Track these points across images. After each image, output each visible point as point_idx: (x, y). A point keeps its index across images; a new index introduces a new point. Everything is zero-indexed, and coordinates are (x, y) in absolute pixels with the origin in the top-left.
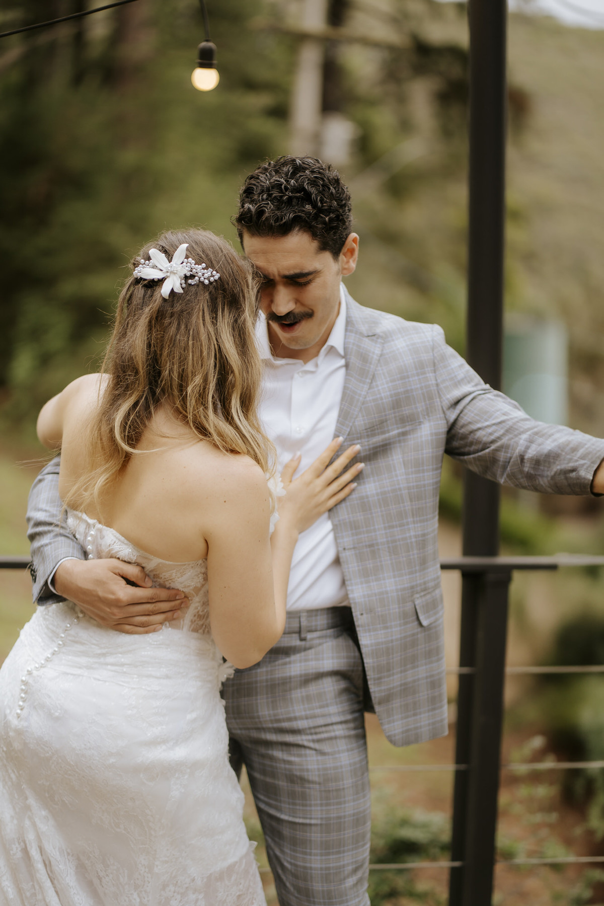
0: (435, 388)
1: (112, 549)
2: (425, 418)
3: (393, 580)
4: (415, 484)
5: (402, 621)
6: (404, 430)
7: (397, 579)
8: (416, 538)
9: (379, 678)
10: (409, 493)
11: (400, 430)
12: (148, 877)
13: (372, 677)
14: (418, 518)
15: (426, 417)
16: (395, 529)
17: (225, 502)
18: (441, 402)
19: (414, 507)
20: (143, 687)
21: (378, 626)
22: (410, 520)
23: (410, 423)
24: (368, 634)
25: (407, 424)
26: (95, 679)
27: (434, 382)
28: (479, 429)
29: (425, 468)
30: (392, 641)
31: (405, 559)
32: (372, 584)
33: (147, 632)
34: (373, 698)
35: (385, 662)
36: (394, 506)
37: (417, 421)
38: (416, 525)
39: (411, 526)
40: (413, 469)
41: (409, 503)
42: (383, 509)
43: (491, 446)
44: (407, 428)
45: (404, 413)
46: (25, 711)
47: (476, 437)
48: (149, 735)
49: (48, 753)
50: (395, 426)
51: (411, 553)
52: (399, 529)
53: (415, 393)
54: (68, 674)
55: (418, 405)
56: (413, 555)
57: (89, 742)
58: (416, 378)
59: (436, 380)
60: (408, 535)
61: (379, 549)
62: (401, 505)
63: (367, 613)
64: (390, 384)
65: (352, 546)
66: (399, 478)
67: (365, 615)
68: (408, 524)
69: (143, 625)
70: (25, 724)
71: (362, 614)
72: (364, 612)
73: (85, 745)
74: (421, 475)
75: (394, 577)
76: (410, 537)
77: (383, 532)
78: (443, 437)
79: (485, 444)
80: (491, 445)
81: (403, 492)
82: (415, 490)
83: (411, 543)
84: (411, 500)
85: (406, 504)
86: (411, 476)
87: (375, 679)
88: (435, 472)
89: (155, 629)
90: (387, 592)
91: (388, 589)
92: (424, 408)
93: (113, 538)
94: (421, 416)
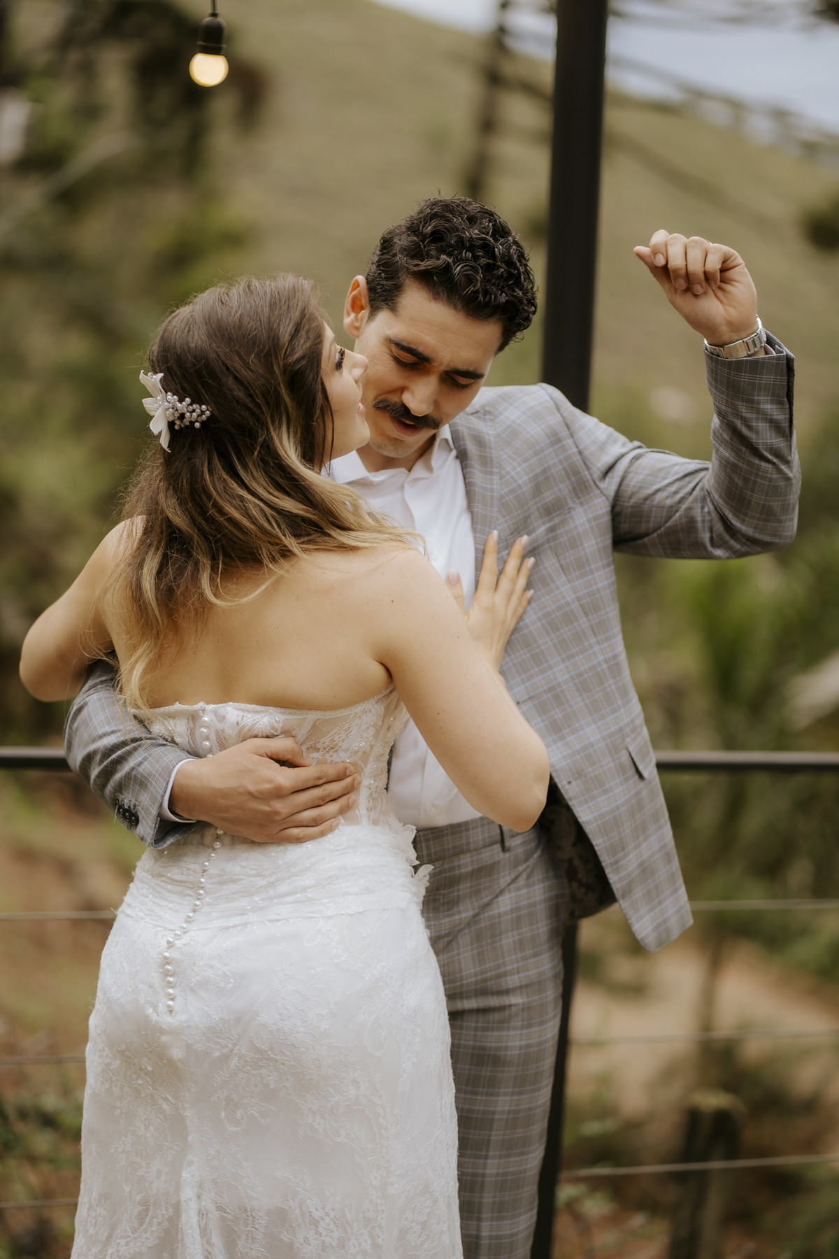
0: (579, 458)
1: (243, 727)
2: (574, 502)
3: (594, 726)
4: (585, 591)
5: (622, 778)
6: (552, 523)
7: (599, 724)
8: (607, 663)
9: (616, 862)
10: (581, 605)
11: (548, 525)
12: (381, 1204)
13: (608, 862)
14: (602, 637)
15: (576, 499)
16: (577, 658)
17: (393, 601)
18: (591, 475)
19: (593, 622)
20: (343, 912)
21: (596, 792)
22: (593, 640)
23: (558, 513)
24: (585, 807)
25: (554, 515)
26: (271, 921)
27: (575, 450)
28: (658, 491)
29: (593, 566)
30: (618, 808)
31: (600, 694)
32: (568, 739)
33: (322, 834)
34: (615, 892)
35: (617, 838)
36: (566, 629)
37: (566, 508)
38: (602, 646)
39: (596, 648)
40: (578, 573)
41: (585, 619)
42: (553, 636)
43: (680, 507)
44: (556, 520)
45: (547, 500)
46: (179, 999)
47: (655, 502)
48: (367, 978)
49: (227, 1047)
50: (540, 521)
51: (606, 684)
52: (581, 656)
53: (553, 471)
54: (228, 928)
55: (561, 486)
56: (610, 686)
57: (286, 1009)
58: (551, 450)
59: (577, 447)
60: (595, 662)
61: (563, 691)
62: (576, 624)
63: (576, 780)
64: (524, 466)
65: (526, 697)
66: (562, 589)
67: (574, 783)
68: (591, 646)
69: (315, 823)
70: (183, 1018)
71: (570, 783)
72: (571, 779)
73: (281, 1014)
74: (590, 577)
75: (595, 721)
76: (599, 664)
77: (562, 666)
78: (607, 519)
79: (671, 507)
80: (680, 505)
81: (573, 606)
82: (588, 600)
83: (603, 670)
84: (586, 615)
85: (581, 621)
86: (577, 583)
87: (612, 865)
88: (607, 570)
89: (331, 826)
90: (592, 745)
91: (592, 739)
92: (570, 487)
93: (236, 712)
94: (569, 500)
